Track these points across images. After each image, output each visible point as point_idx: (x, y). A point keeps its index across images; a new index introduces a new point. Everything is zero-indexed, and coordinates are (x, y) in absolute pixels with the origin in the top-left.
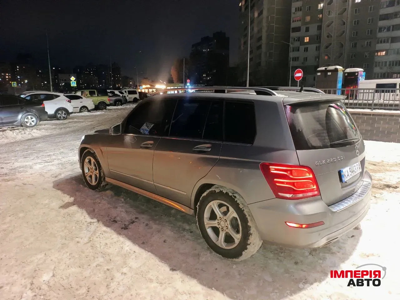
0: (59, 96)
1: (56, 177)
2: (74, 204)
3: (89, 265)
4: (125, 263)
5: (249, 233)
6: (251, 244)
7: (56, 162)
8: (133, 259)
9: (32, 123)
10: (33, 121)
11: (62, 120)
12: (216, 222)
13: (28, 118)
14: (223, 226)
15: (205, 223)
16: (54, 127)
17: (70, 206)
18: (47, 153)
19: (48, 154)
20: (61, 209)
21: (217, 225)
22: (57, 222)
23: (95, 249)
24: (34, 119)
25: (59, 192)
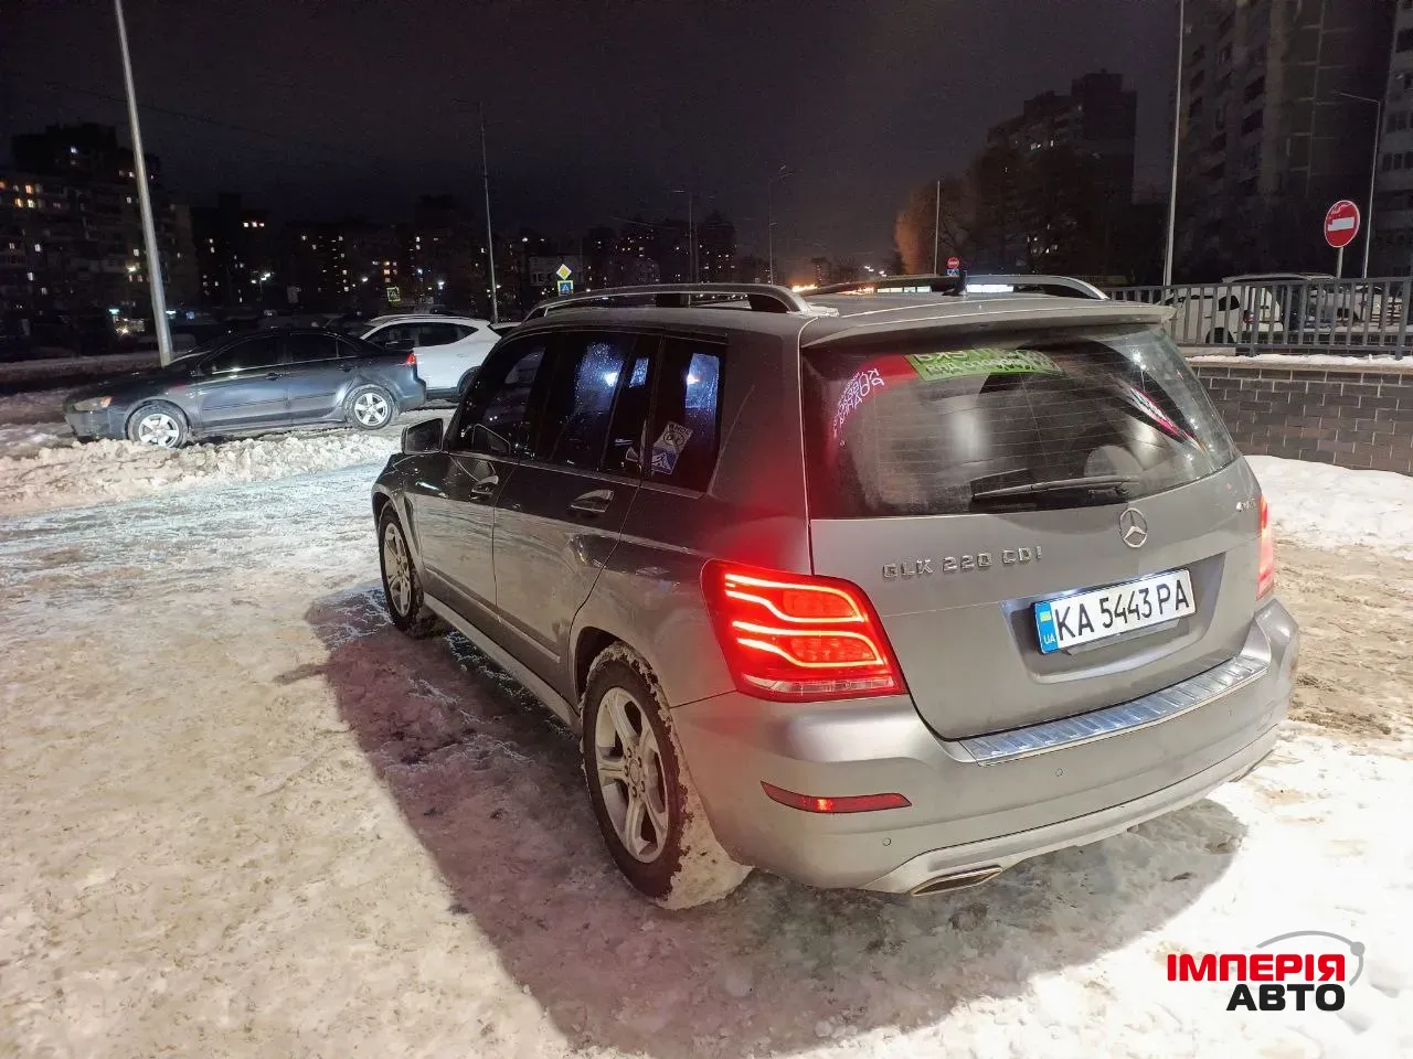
0: (476, 331)
2: (318, 672)
5: (682, 811)
6: (693, 854)
8: (358, 858)
9: (378, 416)
10: (381, 411)
12: (621, 764)
13: (364, 402)
14: (636, 779)
15: (599, 766)
17: (304, 677)
20: (274, 684)
21: (623, 776)
22: (238, 721)
24: (383, 404)
25: (310, 631)
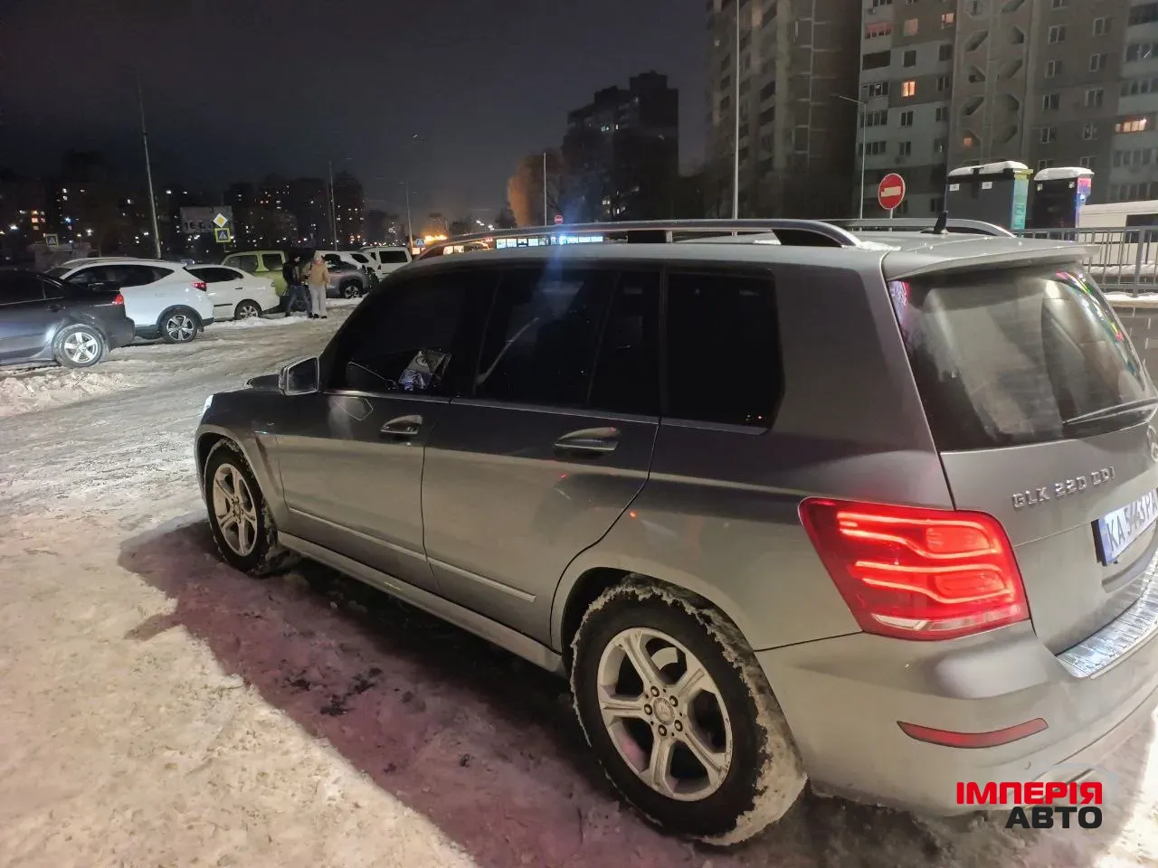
0: (170, 272)
1: (133, 526)
2: (175, 624)
5: (761, 751)
7: (143, 475)
8: (348, 835)
9: (88, 353)
10: (90, 349)
11: (182, 342)
12: (641, 701)
13: (73, 340)
14: (665, 718)
15: (602, 706)
16: (154, 363)
17: (162, 630)
18: (120, 446)
19: (124, 450)
20: (130, 641)
21: (642, 715)
22: (109, 687)
23: (222, 793)
24: (93, 342)
25: (136, 579)
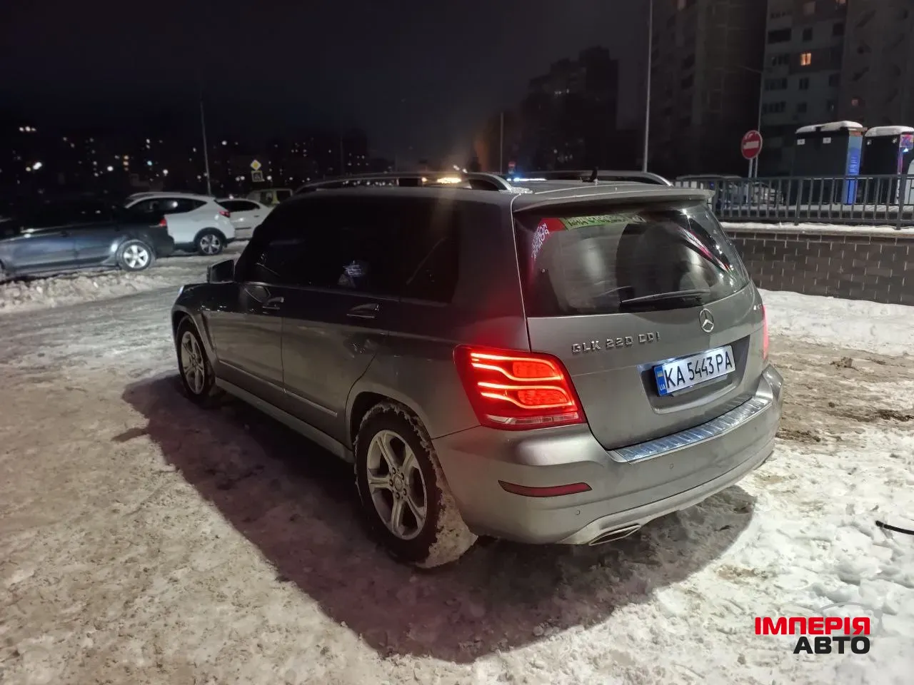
1: (139, 375)
2: (144, 433)
3: (113, 559)
4: (186, 559)
5: (438, 504)
6: (445, 531)
7: (155, 344)
8: (206, 552)
9: (140, 261)
10: (142, 258)
11: (212, 255)
12: (387, 479)
13: (131, 251)
14: (399, 487)
15: (370, 482)
16: (188, 270)
17: (135, 437)
18: (146, 324)
19: (147, 327)
20: (114, 442)
21: (388, 486)
22: (94, 468)
23: (141, 526)
24: (144, 253)
25: (129, 407)
